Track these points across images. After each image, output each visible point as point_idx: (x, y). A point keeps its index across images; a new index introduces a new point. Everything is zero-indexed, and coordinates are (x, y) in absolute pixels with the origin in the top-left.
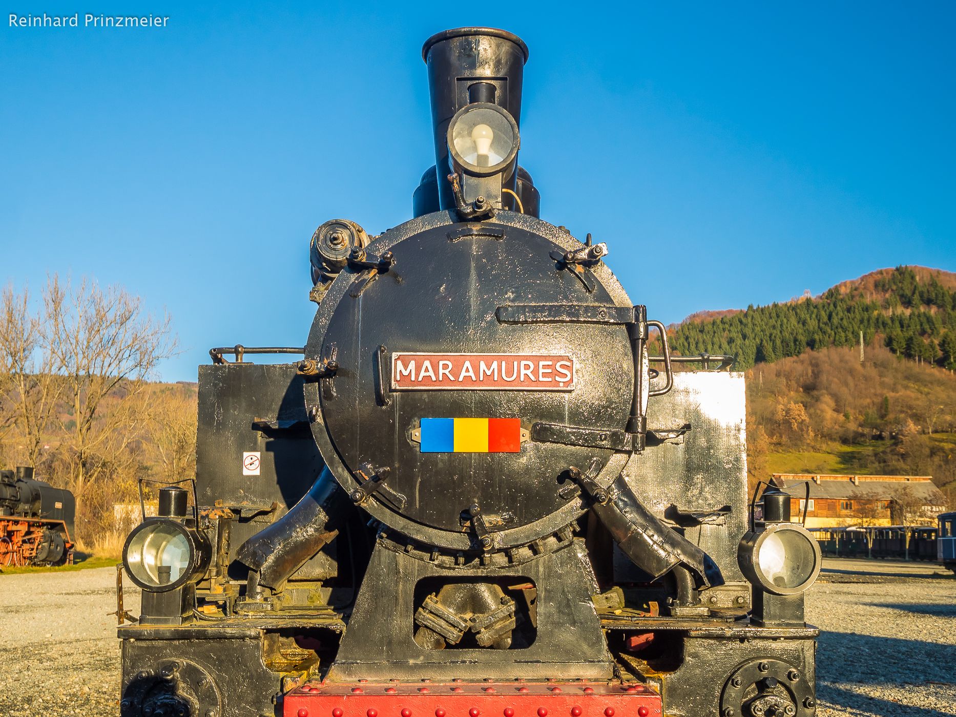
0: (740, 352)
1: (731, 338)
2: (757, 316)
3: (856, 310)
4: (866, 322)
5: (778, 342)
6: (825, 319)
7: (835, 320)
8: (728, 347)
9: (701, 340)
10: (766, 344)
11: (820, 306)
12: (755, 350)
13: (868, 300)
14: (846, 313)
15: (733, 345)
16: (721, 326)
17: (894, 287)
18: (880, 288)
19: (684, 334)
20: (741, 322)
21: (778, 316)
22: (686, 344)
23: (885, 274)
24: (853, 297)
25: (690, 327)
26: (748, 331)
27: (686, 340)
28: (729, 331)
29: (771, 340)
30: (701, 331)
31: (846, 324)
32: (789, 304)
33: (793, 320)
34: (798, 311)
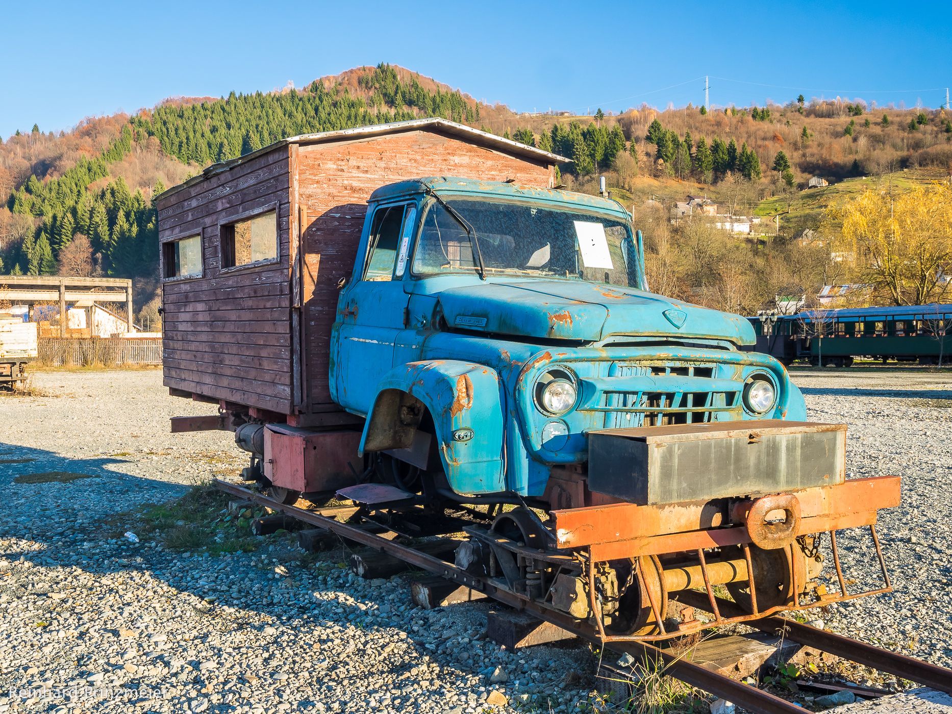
0: (226, 142)
1: (214, 127)
2: (240, 104)
3: (343, 106)
4: (353, 118)
5: (266, 134)
6: (313, 113)
7: (323, 115)
8: (211, 136)
9: (181, 126)
10: (253, 136)
11: (306, 99)
12: (241, 142)
13: (352, 97)
14: (332, 108)
15: (217, 135)
16: (202, 112)
17: (377, 85)
18: (364, 85)
19: (161, 119)
20: (223, 109)
21: (263, 107)
22: (164, 129)
23: (367, 71)
24: (338, 92)
25: (168, 111)
26: (232, 120)
27: (164, 125)
28: (212, 118)
29: (257, 131)
30: (181, 116)
31: (334, 120)
32: (272, 95)
33: (279, 111)
34: (283, 102)
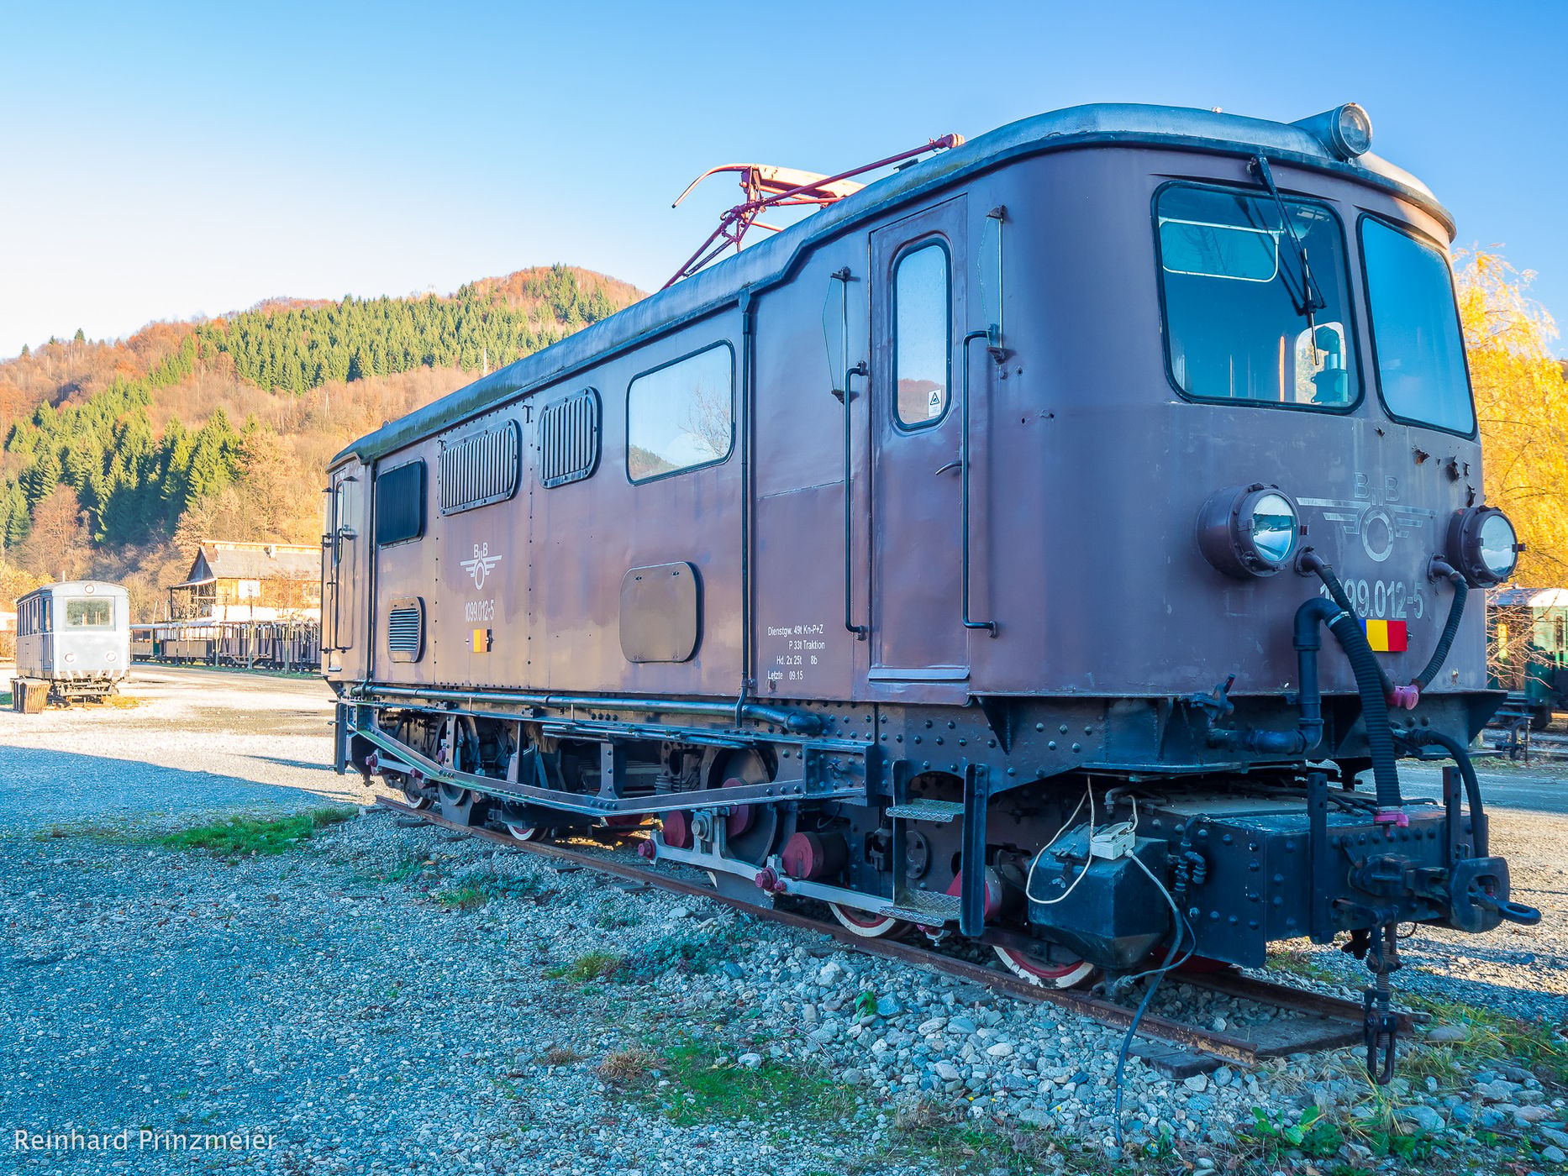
0: (325, 363)
1: (314, 342)
2: (356, 312)
3: (495, 319)
4: (505, 337)
5: (382, 354)
6: (452, 328)
7: (464, 331)
8: (307, 354)
9: (266, 340)
10: (363, 356)
11: (447, 309)
12: (347, 364)
13: (510, 308)
14: (480, 320)
15: (315, 352)
16: (300, 322)
17: (548, 293)
18: (530, 292)
19: (241, 329)
20: (331, 319)
21: (386, 316)
22: (241, 343)
23: (537, 273)
24: (492, 301)
25: (252, 318)
26: (339, 333)
27: (243, 338)
28: (312, 330)
29: (371, 350)
30: (269, 327)
31: (478, 338)
32: (404, 300)
33: (408, 324)
34: (416, 311)
